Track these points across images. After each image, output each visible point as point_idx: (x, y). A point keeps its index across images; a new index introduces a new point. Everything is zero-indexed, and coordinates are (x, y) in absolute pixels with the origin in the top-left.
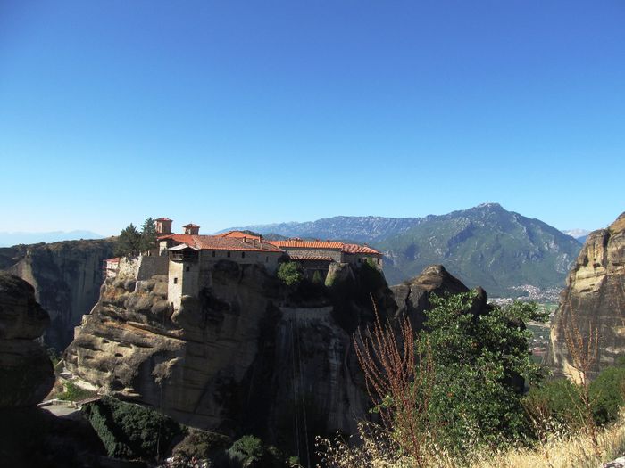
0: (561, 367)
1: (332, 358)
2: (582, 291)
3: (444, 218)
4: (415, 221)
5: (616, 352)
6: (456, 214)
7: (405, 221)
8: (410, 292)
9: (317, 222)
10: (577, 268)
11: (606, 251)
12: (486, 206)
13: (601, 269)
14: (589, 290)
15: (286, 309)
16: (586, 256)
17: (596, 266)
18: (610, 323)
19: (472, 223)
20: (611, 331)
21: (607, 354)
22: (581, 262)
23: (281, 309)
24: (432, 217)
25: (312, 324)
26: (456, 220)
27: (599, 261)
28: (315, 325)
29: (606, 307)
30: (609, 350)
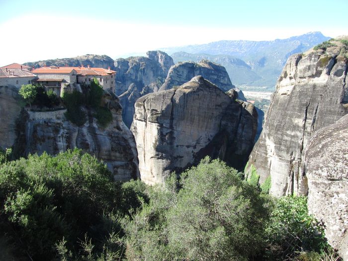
0: (265, 141)
1: (60, 141)
2: (282, 94)
3: (285, 41)
4: (267, 42)
5: (293, 134)
6: (293, 39)
7: (262, 43)
8: (175, 94)
9: (210, 44)
10: (281, 79)
11: (297, 68)
12: (312, 34)
13: (293, 80)
14: (285, 94)
15: (32, 112)
16: (286, 72)
17: (291, 78)
18: (291, 116)
19: (301, 44)
20: (291, 121)
21: (287, 135)
22: (283, 75)
23: (29, 112)
24: (278, 40)
25: (45, 122)
26: (292, 43)
27: (292, 75)
28: (47, 123)
29: (292, 105)
30: (289, 132)
